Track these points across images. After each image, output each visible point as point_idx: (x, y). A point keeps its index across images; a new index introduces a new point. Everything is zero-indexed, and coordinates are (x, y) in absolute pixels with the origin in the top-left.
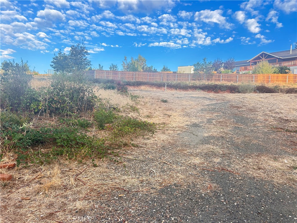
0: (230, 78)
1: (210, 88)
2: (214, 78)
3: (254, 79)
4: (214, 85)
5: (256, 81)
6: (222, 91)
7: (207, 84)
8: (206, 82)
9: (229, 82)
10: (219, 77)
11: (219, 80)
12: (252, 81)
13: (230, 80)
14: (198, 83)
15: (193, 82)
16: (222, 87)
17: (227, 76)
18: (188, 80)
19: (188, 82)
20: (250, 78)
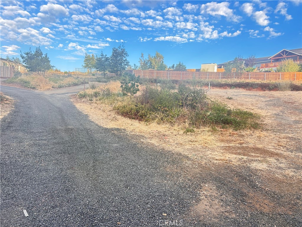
0: (258, 76)
1: (243, 86)
2: (243, 76)
3: (280, 77)
4: (246, 83)
5: (283, 79)
6: (254, 88)
7: (238, 82)
8: (238, 81)
9: (256, 79)
10: (248, 75)
11: (248, 78)
12: (279, 79)
13: (258, 78)
14: (230, 81)
15: (224, 80)
16: (254, 84)
17: (255, 75)
18: (219, 78)
19: (220, 80)
20: (277, 76)
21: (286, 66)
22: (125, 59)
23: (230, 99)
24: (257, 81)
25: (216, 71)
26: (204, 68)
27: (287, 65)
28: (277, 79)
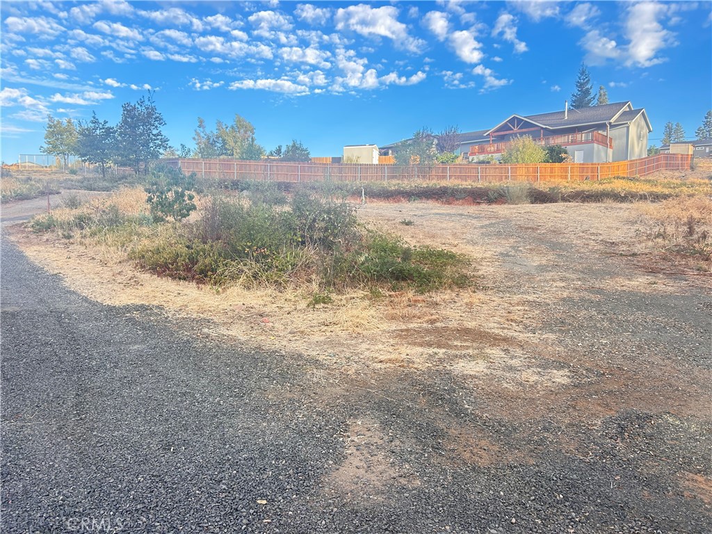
0: (466, 173)
1: (434, 194)
2: (434, 173)
3: (510, 174)
4: (441, 187)
5: (514, 178)
6: (457, 199)
7: (425, 186)
8: (424, 184)
9: (462, 179)
10: (444, 170)
11: (444, 177)
12: (507, 177)
13: (464, 177)
14: (407, 184)
15: (394, 182)
16: (457, 191)
17: (459, 169)
18: (383, 178)
19: (385, 183)
20: (503, 172)
21: (519, 150)
22: (158, 132)
23: (408, 224)
24: (464, 183)
25: (376, 161)
26: (350, 155)
27: (521, 149)
28: (504, 178)
